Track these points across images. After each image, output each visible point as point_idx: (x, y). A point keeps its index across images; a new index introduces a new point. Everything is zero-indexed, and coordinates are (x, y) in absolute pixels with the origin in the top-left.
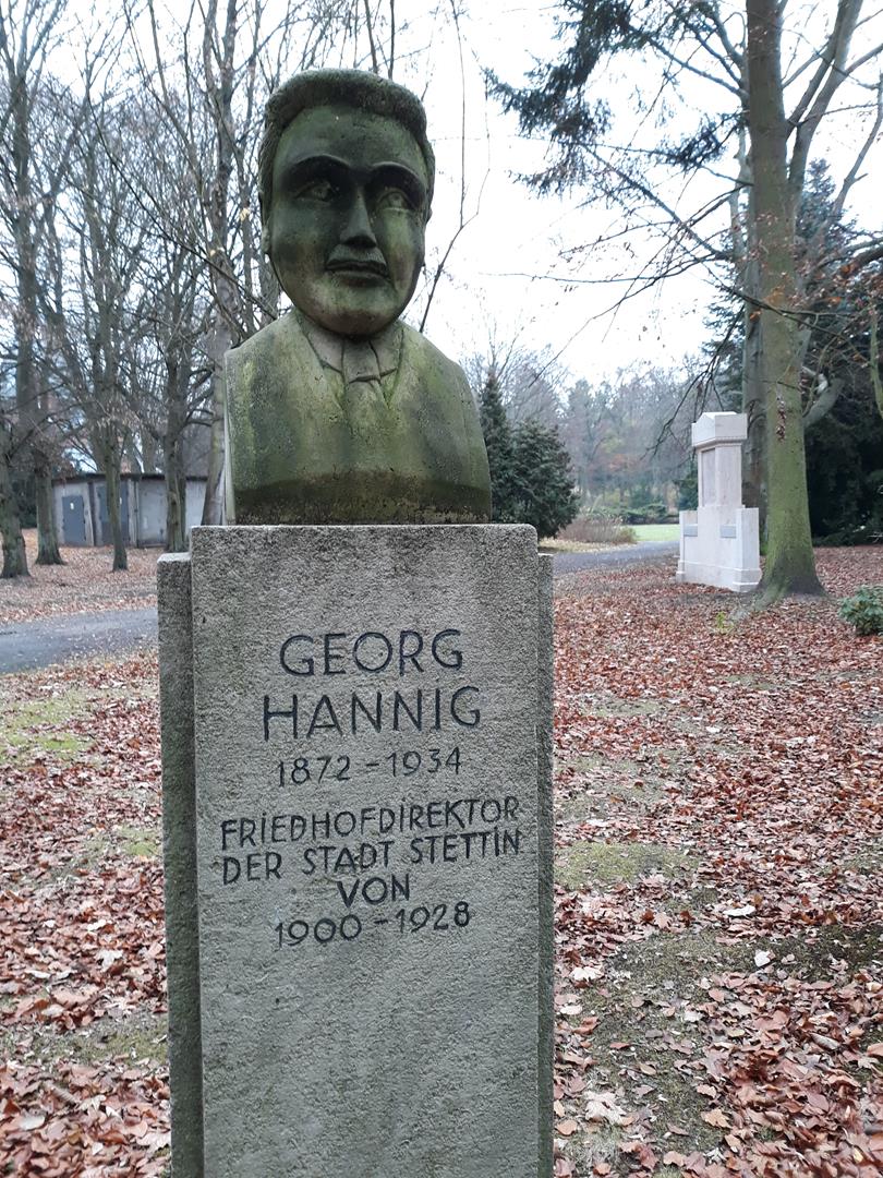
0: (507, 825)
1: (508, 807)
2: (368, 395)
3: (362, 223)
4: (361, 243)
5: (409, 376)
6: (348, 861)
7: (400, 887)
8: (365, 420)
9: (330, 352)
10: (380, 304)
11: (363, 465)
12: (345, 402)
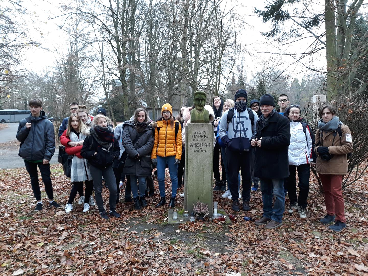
0: (209, 145)
1: (210, 144)
2: (201, 114)
3: (200, 103)
4: (201, 104)
5: (204, 113)
6: (198, 146)
7: (202, 149)
8: (200, 116)
9: (198, 111)
10: (202, 108)
11: (200, 119)
12: (199, 115)
